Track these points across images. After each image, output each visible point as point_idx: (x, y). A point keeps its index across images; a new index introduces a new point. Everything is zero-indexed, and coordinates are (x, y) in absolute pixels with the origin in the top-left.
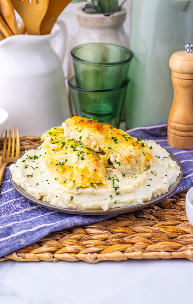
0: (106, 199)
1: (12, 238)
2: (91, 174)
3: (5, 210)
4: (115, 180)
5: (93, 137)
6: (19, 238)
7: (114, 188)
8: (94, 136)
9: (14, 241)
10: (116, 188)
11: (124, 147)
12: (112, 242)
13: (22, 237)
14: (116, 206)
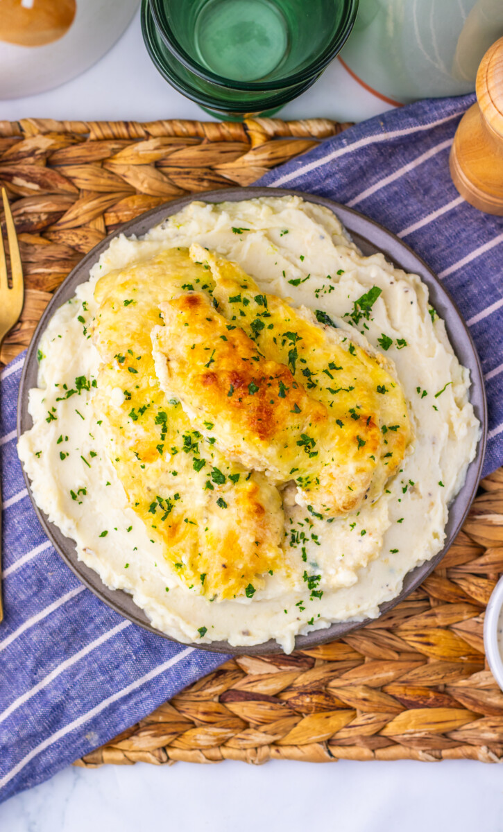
0: (286, 611)
1: (68, 736)
2: (247, 558)
3: (30, 593)
4: (308, 540)
5: (249, 458)
6: (85, 734)
7: (307, 583)
8: (251, 455)
9: (74, 742)
10: (312, 580)
11: (334, 467)
12: (302, 706)
13: (90, 730)
14: (312, 628)
